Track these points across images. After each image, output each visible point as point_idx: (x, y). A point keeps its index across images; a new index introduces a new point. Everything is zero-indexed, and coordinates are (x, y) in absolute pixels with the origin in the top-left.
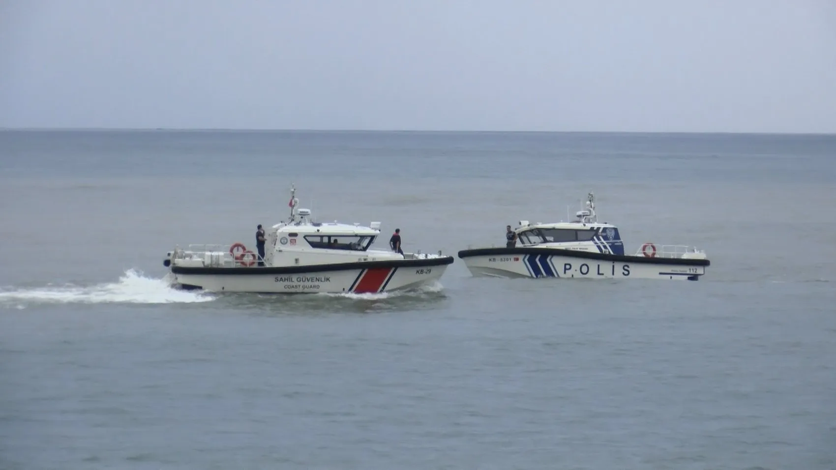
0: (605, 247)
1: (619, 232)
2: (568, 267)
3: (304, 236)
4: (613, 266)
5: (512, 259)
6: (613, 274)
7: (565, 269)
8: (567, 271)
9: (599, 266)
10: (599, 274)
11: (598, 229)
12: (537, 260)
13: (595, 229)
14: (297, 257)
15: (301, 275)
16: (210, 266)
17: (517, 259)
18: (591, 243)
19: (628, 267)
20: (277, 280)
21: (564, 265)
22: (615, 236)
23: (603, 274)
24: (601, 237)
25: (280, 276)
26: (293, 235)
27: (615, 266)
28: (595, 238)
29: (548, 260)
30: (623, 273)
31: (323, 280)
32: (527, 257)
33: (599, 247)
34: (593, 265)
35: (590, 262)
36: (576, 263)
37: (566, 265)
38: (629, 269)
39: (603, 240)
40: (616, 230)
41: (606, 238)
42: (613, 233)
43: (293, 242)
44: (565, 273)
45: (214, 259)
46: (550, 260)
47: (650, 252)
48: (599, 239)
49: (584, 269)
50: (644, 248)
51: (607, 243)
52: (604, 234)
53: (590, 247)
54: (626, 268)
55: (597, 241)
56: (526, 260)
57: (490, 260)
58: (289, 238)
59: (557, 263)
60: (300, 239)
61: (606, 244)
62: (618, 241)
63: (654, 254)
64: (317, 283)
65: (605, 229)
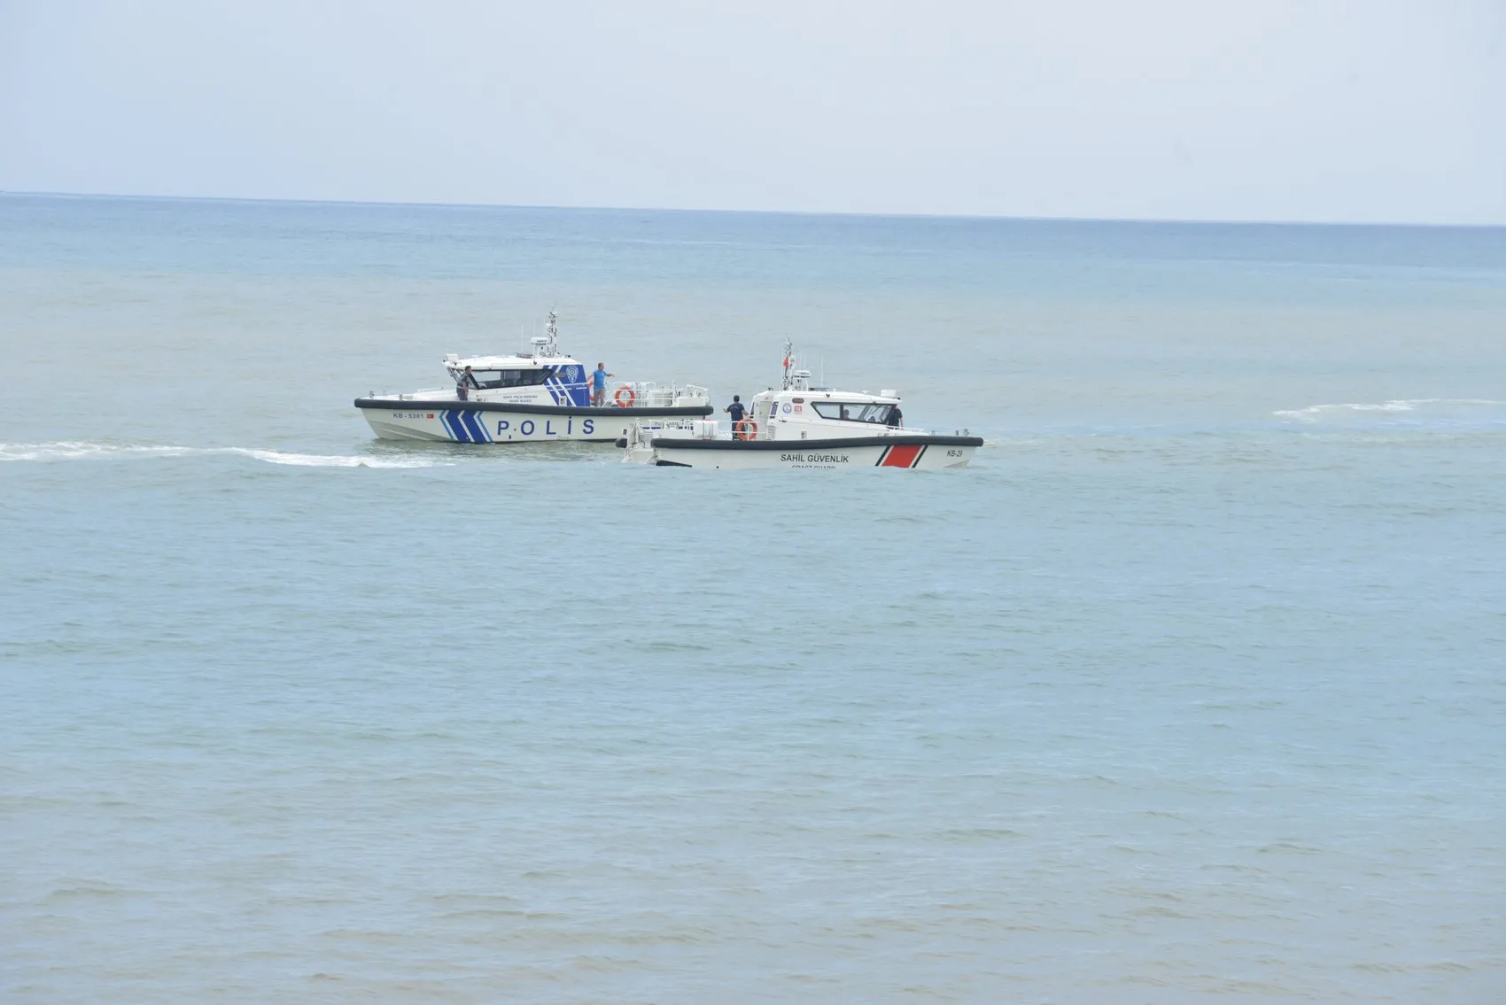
0: (563, 393)
1: (585, 369)
2: (503, 425)
3: (811, 401)
4: (570, 422)
5: (425, 415)
6: (569, 433)
7: (500, 428)
8: (502, 431)
9: (548, 422)
10: (548, 433)
11: (555, 367)
12: (460, 417)
13: (550, 368)
14: (803, 430)
15: (813, 453)
16: (701, 439)
17: (432, 416)
18: (543, 387)
19: (592, 422)
20: (783, 458)
21: (498, 424)
22: (578, 376)
23: (554, 433)
24: (558, 379)
25: (787, 453)
26: (798, 401)
27: (572, 422)
28: (549, 380)
29: (475, 417)
30: (584, 431)
31: (839, 459)
32: (447, 412)
33: (553, 394)
34: (540, 422)
35: (535, 419)
36: (515, 420)
37: (500, 423)
38: (592, 425)
39: (560, 384)
40: (580, 368)
41: (565, 380)
42: (576, 372)
43: (799, 410)
44: (499, 433)
45: (707, 429)
46: (478, 417)
47: (624, 399)
48: (555, 382)
49: (528, 428)
50: (617, 396)
51: (566, 387)
52: (563, 375)
53: (539, 395)
54: (588, 423)
55: (551, 385)
56: (444, 417)
57: (395, 415)
58: (793, 405)
59: (488, 423)
60: (806, 406)
61: (564, 389)
62: (583, 384)
63: (631, 403)
64: (832, 464)
65: (564, 367)
